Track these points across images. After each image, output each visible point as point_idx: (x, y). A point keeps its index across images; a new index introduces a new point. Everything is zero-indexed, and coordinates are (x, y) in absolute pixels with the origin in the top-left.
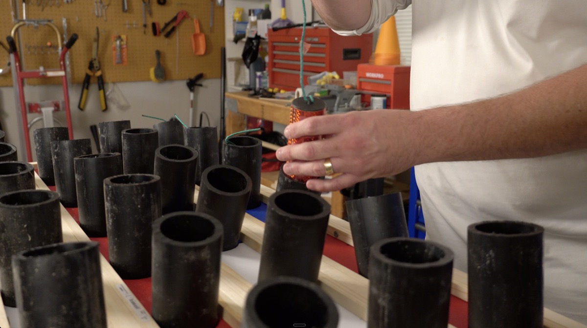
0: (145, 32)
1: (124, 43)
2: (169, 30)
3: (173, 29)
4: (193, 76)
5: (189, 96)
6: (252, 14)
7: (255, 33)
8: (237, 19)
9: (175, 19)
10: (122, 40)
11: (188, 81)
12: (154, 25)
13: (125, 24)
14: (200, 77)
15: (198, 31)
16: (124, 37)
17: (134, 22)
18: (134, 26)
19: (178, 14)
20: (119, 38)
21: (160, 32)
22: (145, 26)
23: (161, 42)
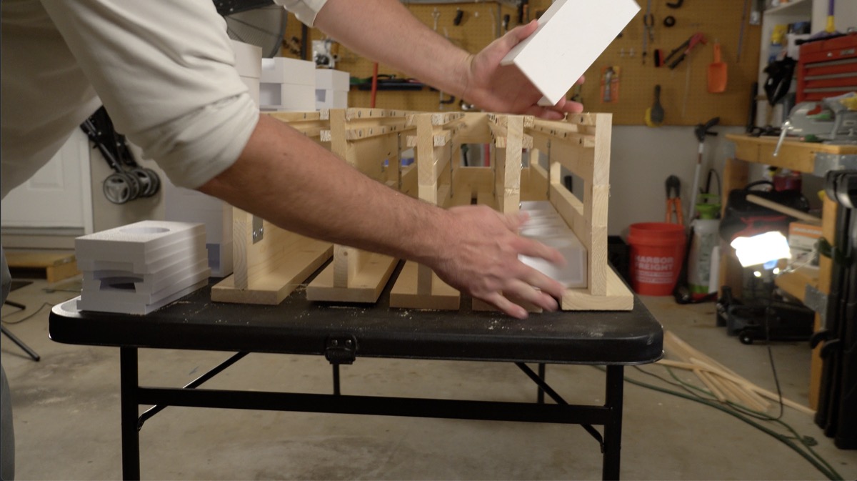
0: (644, 63)
1: (617, 76)
2: (676, 60)
3: (682, 58)
4: (705, 121)
5: (698, 147)
6: (791, 31)
7: (784, 54)
8: (775, 42)
9: (687, 44)
10: (614, 73)
11: (697, 128)
12: (657, 54)
13: (620, 53)
14: (716, 122)
15: (718, 59)
16: (616, 68)
17: (632, 50)
18: (631, 54)
19: (691, 38)
20: (611, 69)
21: (664, 62)
22: (645, 54)
23: (664, 76)
